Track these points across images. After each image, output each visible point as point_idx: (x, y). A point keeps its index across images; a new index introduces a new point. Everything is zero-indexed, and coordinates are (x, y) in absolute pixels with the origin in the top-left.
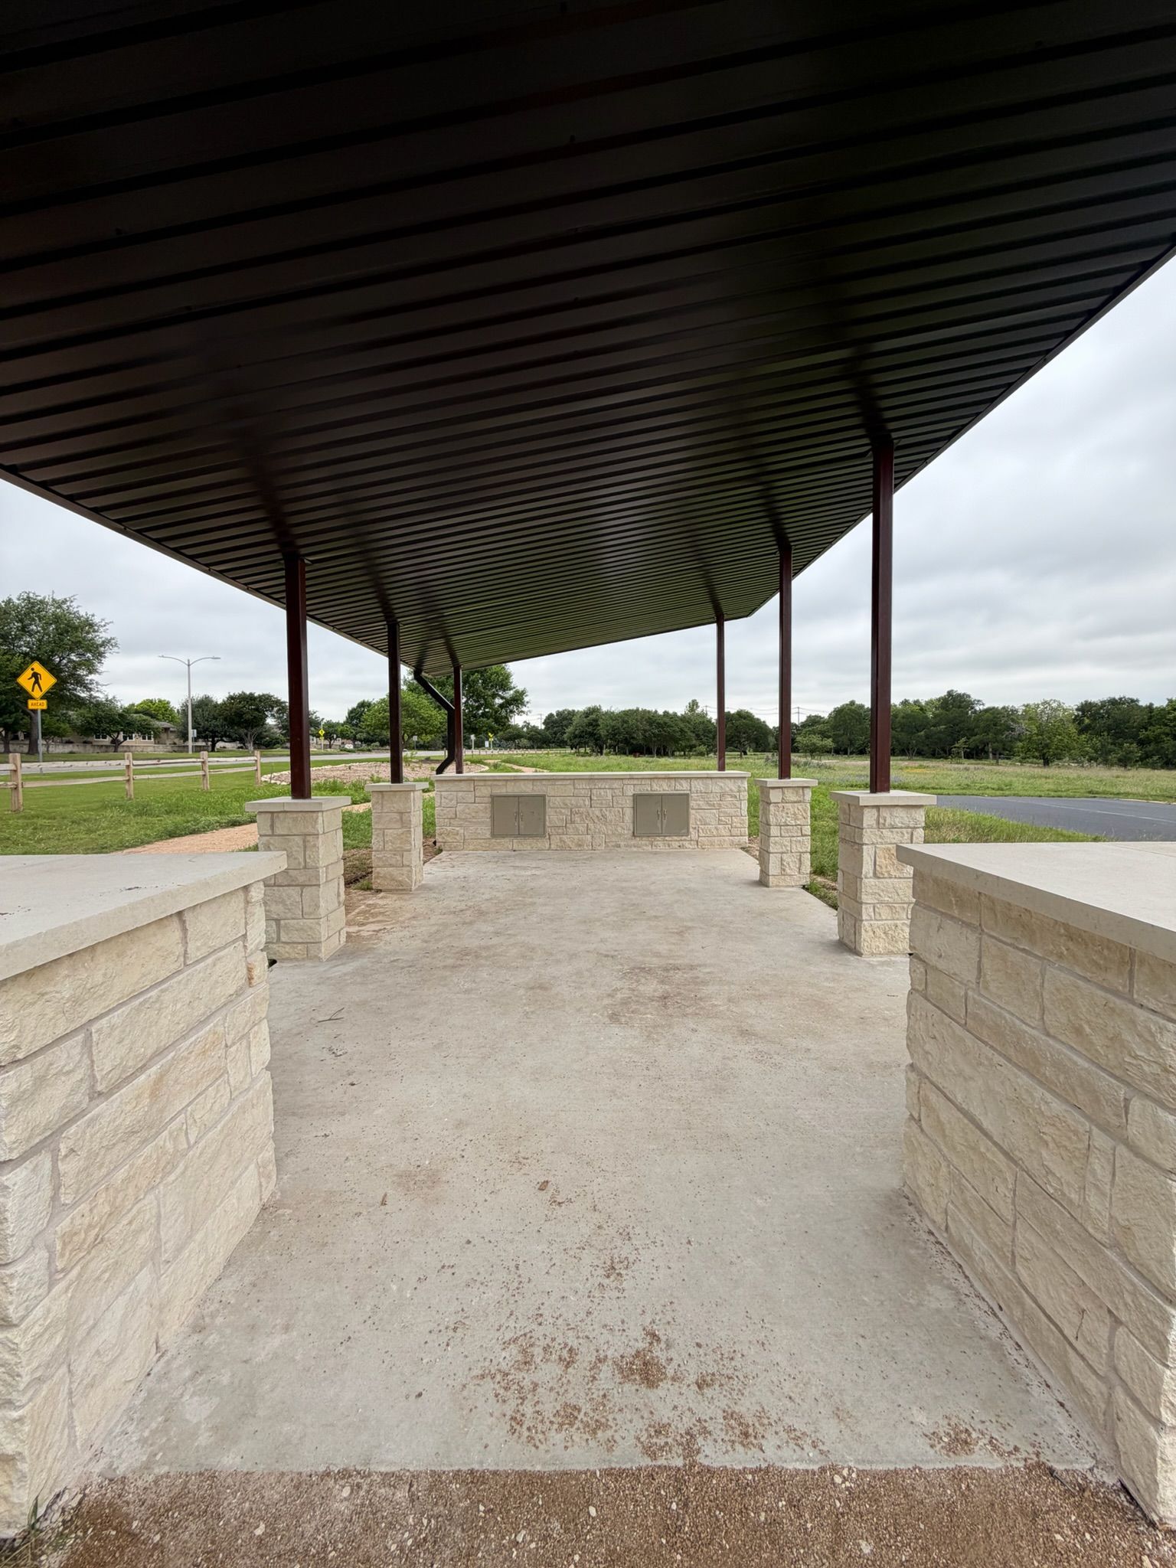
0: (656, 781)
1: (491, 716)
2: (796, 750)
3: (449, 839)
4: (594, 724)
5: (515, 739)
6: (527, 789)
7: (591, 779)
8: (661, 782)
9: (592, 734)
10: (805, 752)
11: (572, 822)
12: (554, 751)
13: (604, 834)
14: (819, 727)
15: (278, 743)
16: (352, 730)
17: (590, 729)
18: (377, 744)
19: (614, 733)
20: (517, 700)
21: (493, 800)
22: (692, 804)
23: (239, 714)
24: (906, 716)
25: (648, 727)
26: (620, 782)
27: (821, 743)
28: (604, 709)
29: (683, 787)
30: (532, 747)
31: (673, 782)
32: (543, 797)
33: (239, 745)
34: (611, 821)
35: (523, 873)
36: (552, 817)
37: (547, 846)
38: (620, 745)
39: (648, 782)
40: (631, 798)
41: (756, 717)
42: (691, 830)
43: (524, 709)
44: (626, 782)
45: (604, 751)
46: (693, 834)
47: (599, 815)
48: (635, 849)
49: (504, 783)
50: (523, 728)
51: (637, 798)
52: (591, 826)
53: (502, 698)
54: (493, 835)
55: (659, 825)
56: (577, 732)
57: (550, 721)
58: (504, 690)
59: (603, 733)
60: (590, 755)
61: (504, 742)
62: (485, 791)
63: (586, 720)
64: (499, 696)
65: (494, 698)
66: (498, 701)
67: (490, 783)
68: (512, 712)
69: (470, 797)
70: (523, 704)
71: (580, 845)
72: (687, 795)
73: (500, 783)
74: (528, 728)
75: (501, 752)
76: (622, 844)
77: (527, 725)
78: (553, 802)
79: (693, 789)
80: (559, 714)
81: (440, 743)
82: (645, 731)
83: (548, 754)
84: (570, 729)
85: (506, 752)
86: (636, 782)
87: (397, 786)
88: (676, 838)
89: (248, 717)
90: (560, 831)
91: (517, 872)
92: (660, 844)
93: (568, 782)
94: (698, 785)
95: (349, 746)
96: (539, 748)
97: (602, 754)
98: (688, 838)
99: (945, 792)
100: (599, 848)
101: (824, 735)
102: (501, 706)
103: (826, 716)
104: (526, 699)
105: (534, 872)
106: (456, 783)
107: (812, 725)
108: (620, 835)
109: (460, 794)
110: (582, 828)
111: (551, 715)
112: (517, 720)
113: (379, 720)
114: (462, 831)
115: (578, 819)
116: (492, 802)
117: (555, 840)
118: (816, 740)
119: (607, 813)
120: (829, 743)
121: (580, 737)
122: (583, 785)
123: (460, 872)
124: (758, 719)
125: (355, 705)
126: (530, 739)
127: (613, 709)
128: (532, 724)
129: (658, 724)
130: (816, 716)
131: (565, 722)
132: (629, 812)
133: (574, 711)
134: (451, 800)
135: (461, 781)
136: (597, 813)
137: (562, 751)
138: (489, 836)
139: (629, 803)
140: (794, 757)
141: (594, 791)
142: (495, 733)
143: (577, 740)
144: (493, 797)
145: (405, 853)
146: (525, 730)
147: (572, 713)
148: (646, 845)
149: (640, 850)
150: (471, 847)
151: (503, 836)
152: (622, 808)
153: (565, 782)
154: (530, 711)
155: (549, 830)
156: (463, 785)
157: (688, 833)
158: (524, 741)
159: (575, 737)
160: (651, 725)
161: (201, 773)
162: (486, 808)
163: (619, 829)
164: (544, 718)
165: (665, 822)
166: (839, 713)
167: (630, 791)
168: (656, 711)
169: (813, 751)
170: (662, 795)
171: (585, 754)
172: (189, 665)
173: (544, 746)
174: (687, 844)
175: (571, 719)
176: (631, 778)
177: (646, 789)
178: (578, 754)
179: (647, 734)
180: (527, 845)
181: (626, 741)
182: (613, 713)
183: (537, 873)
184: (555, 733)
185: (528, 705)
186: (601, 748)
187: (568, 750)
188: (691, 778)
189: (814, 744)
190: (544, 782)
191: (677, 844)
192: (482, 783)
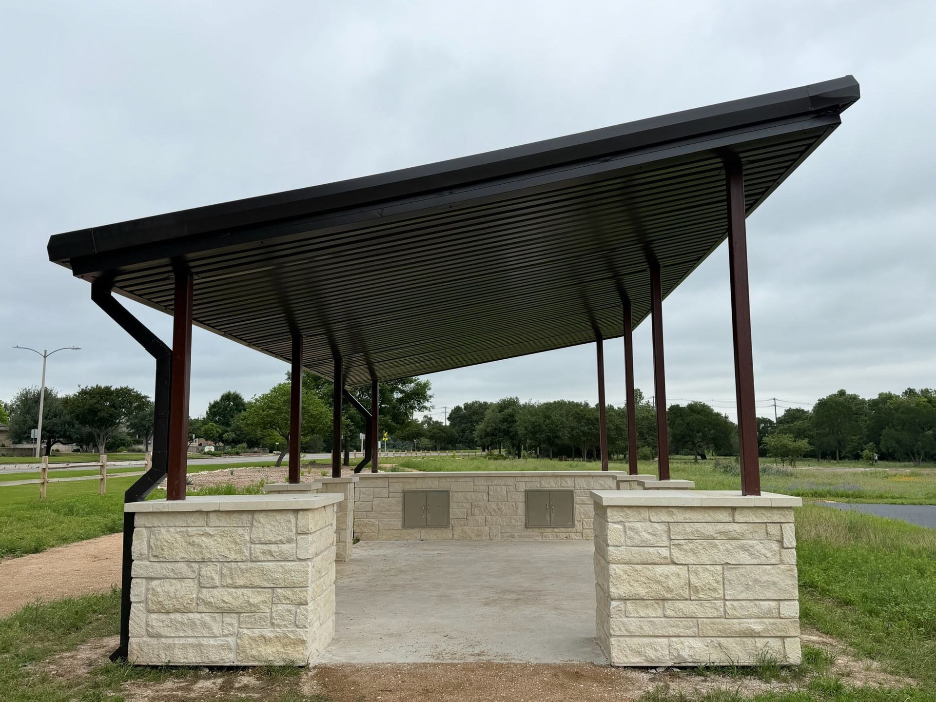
0: (544, 478)
1: (388, 413)
2: (763, 453)
3: (365, 530)
4: (510, 419)
5: (414, 438)
6: (435, 485)
7: (488, 477)
8: (549, 479)
9: (507, 432)
10: (776, 456)
11: (472, 515)
12: (462, 453)
13: (500, 525)
14: (798, 423)
15: (124, 445)
16: (217, 429)
17: (505, 426)
18: (245, 445)
19: (534, 430)
20: (418, 394)
21: (404, 495)
22: (577, 499)
23: (93, 411)
24: (908, 410)
25: (575, 424)
26: (513, 479)
27: (794, 444)
28: (522, 402)
29: (568, 484)
30: (434, 449)
31: (559, 479)
32: (448, 492)
33: (76, 448)
34: (506, 514)
35: (430, 552)
36: (455, 510)
37: (451, 536)
38: (543, 446)
39: (538, 479)
40: (523, 494)
41: (716, 410)
42: (576, 522)
43: (426, 404)
44: (518, 479)
45: (523, 452)
46: (578, 526)
47: (496, 508)
48: (527, 539)
49: (414, 480)
50: (423, 423)
51: (528, 493)
52: (489, 518)
53: (402, 392)
54: (405, 526)
55: (548, 518)
56: (489, 429)
57: (456, 415)
58: (404, 384)
59: (521, 431)
60: (505, 458)
61: (399, 441)
62: (398, 487)
63: (500, 416)
64: (399, 389)
65: (392, 393)
66: (397, 395)
67: (402, 480)
68: (412, 408)
69: (385, 492)
70: (425, 398)
71: (479, 536)
72: (572, 491)
73: (411, 480)
74: (429, 424)
75: (397, 455)
76: (516, 534)
77: (428, 420)
78: (455, 497)
79: (577, 486)
80: (467, 406)
81: (321, 444)
82: (572, 429)
83: (453, 457)
84: (481, 426)
85: (403, 455)
86: (527, 479)
87: (337, 480)
88: (563, 530)
89: (102, 414)
90: (462, 522)
91: (426, 552)
92: (549, 533)
93: (469, 479)
94: (582, 483)
95: (210, 448)
96: (443, 449)
97: (519, 457)
98: (574, 530)
99: (900, 501)
100: (495, 538)
101: (799, 434)
102: (400, 400)
103: (809, 408)
104: (429, 393)
105: (439, 552)
106: (374, 480)
107: (792, 421)
108: (515, 526)
109: (377, 490)
110: (480, 519)
111: (458, 409)
112: (418, 416)
113: (262, 418)
114: (377, 523)
115: (477, 512)
116: (404, 497)
117: (458, 531)
118: (787, 440)
119: (503, 507)
120: (803, 444)
121: (493, 435)
122: (481, 482)
123: (381, 552)
124: (718, 415)
125: (218, 398)
126: (431, 438)
127: (533, 402)
128: (434, 419)
129: (588, 420)
130: (798, 410)
131: (475, 418)
132: (521, 507)
133: (486, 403)
134: (369, 495)
135: (377, 478)
136: (494, 506)
137: (472, 453)
138: (400, 528)
139: (521, 498)
140: (763, 463)
141: (491, 487)
142: (390, 432)
143: (489, 439)
144: (405, 493)
145: (341, 531)
146: (426, 426)
147: (485, 406)
148: (537, 536)
149: (531, 540)
150: (385, 537)
151: (412, 527)
152: (516, 503)
153: (466, 479)
154: (433, 407)
155: (452, 522)
156: (379, 482)
157: (573, 525)
158: (425, 441)
159: (487, 435)
160: (579, 421)
161: (100, 477)
162: (398, 502)
163: (513, 521)
164: (449, 411)
165: (553, 515)
166: (823, 405)
167: (522, 487)
168: (587, 405)
169: (787, 454)
170: (550, 491)
171: (500, 457)
172: (45, 357)
173: (450, 446)
174: (573, 535)
175: (482, 414)
176: (523, 476)
177: (535, 485)
178: (491, 457)
179: (574, 433)
180: (432, 534)
181: (550, 441)
182: (533, 406)
183: (442, 553)
184: (463, 431)
185: (431, 400)
186: (519, 449)
187: (479, 452)
188: (574, 476)
189: (785, 446)
190: (448, 480)
191: (564, 535)
192: (395, 480)
